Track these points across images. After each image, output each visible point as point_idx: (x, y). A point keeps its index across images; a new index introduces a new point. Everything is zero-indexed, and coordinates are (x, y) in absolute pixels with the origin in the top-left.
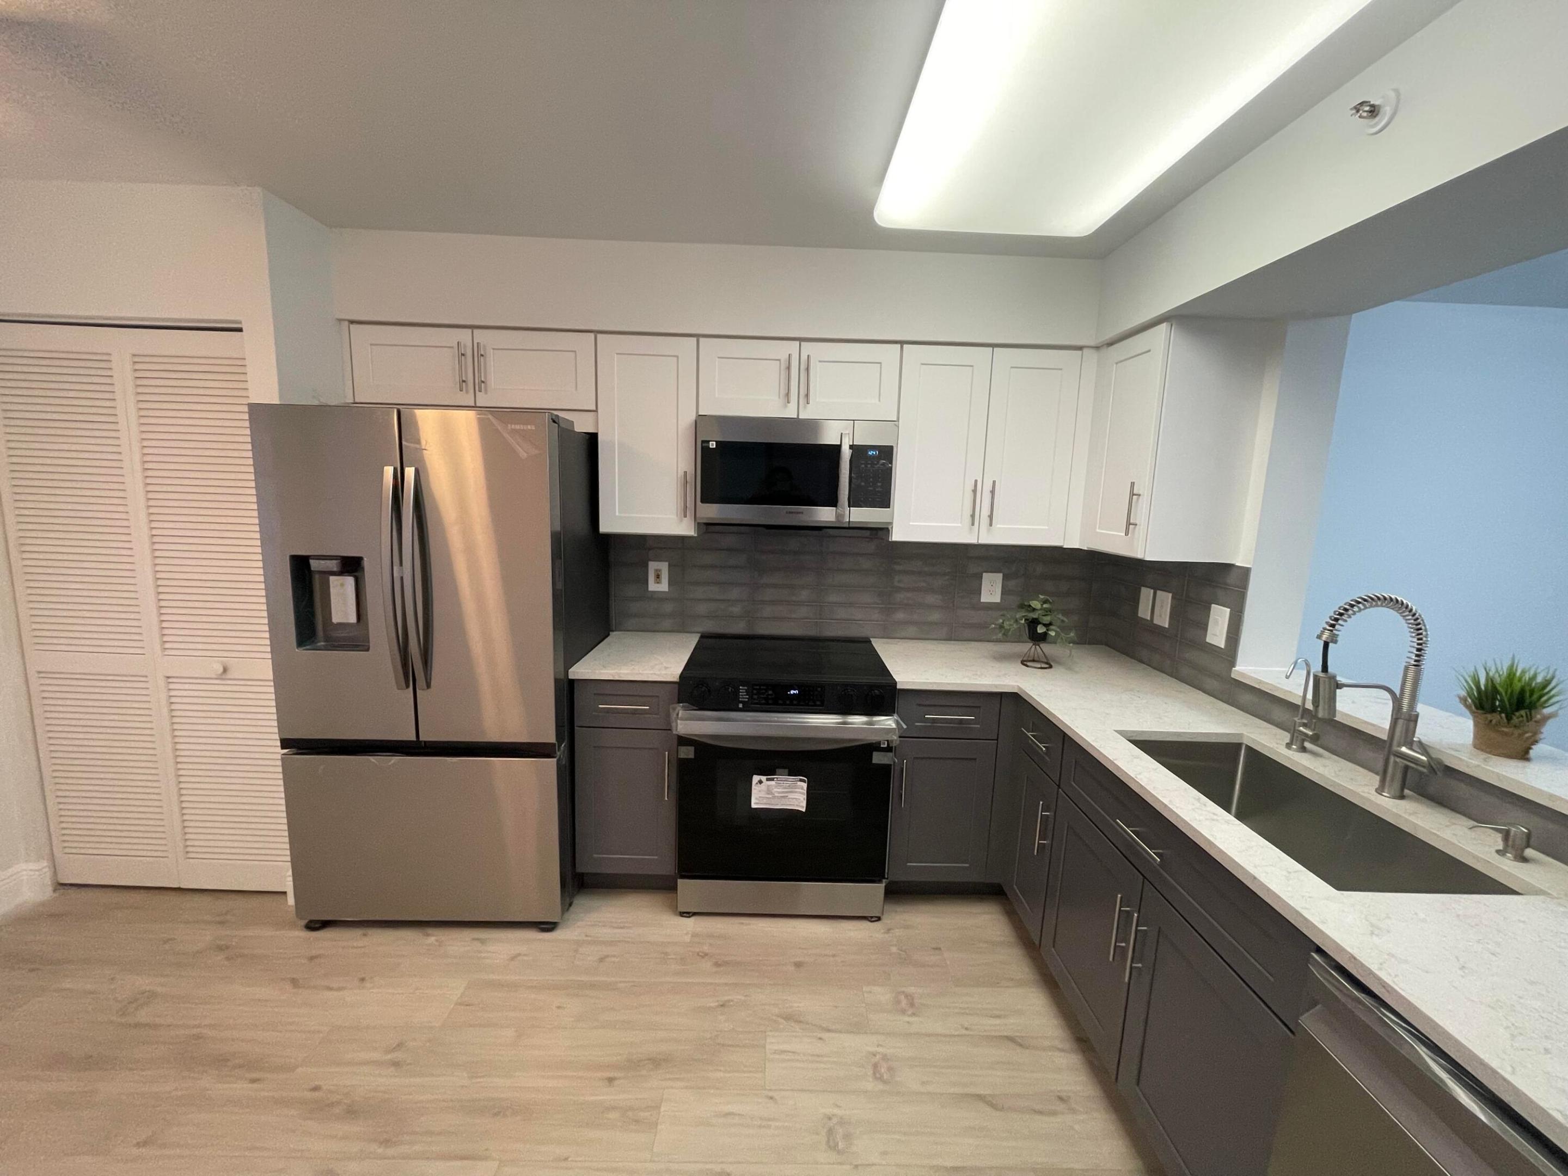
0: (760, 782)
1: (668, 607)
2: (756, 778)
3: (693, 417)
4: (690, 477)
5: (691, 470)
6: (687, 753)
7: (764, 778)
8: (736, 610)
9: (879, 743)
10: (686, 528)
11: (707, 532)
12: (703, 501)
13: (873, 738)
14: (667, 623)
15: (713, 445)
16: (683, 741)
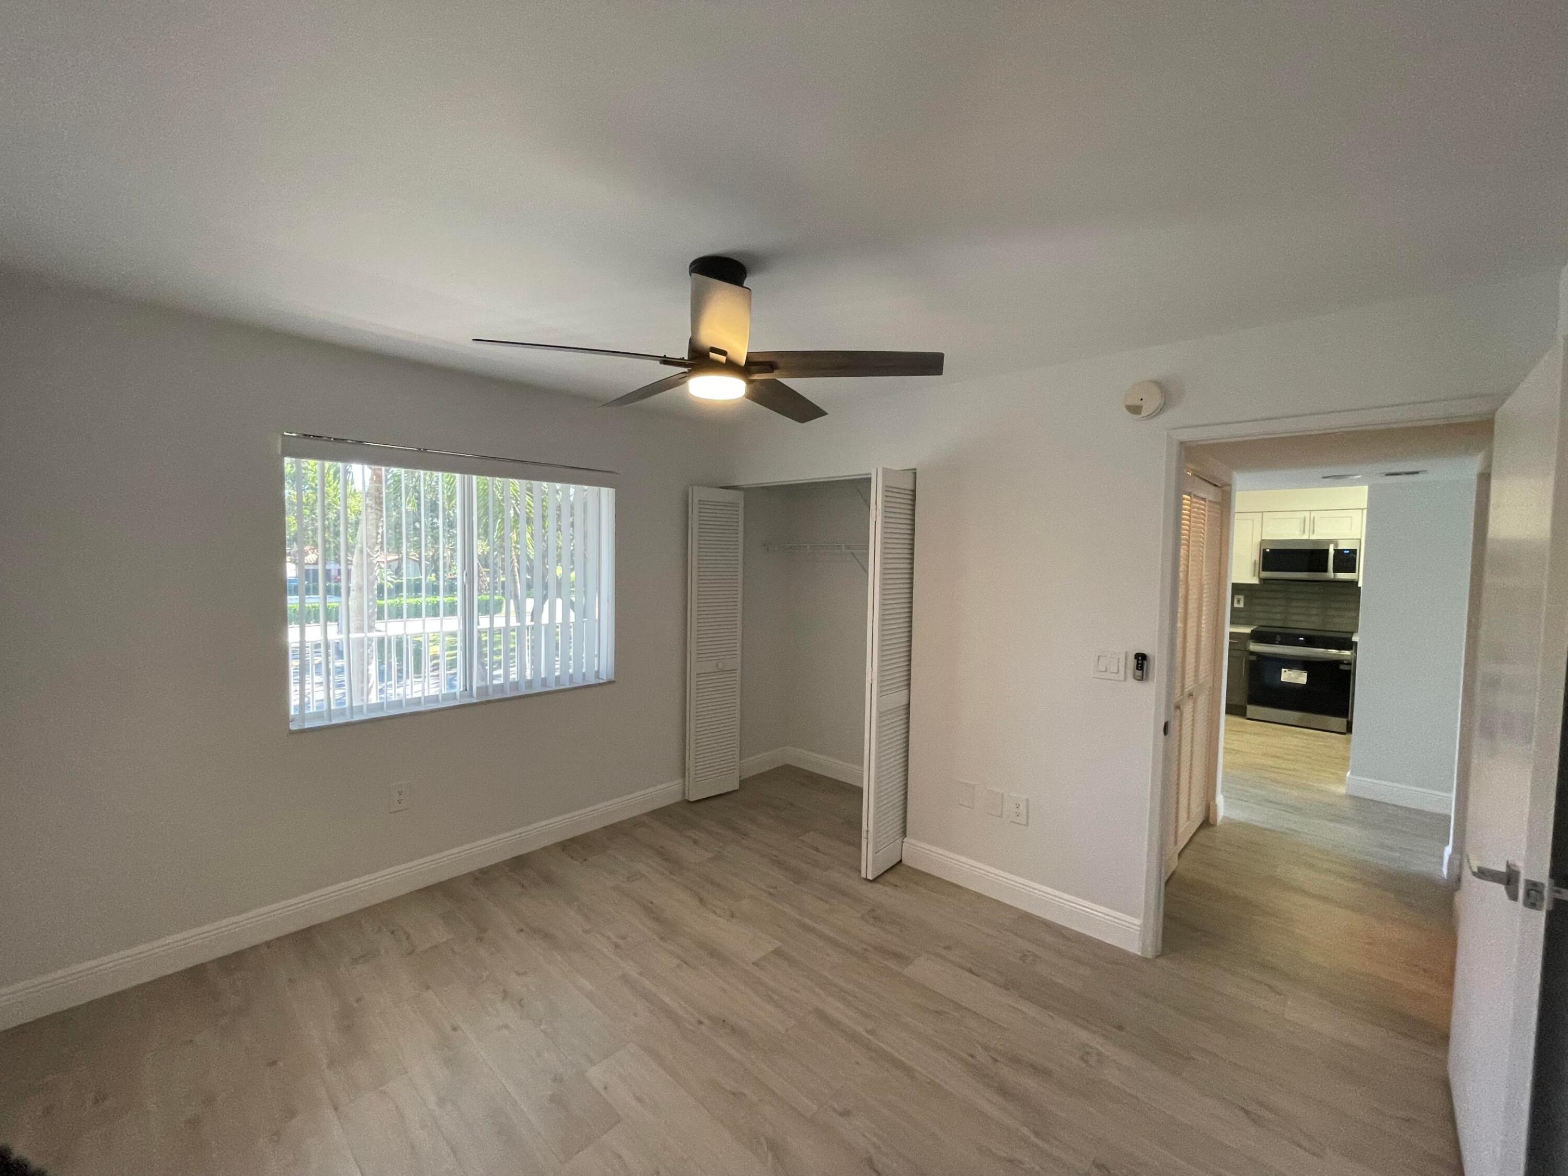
0: (1285, 671)
1: (1243, 614)
2: (1283, 670)
3: (1260, 540)
4: (1258, 562)
5: (1257, 559)
6: (1253, 658)
7: (1287, 670)
8: (1278, 616)
9: (1343, 660)
10: (1255, 581)
11: (1264, 583)
12: (1263, 570)
13: (1342, 658)
14: (1242, 621)
15: (1268, 550)
16: (1252, 653)
